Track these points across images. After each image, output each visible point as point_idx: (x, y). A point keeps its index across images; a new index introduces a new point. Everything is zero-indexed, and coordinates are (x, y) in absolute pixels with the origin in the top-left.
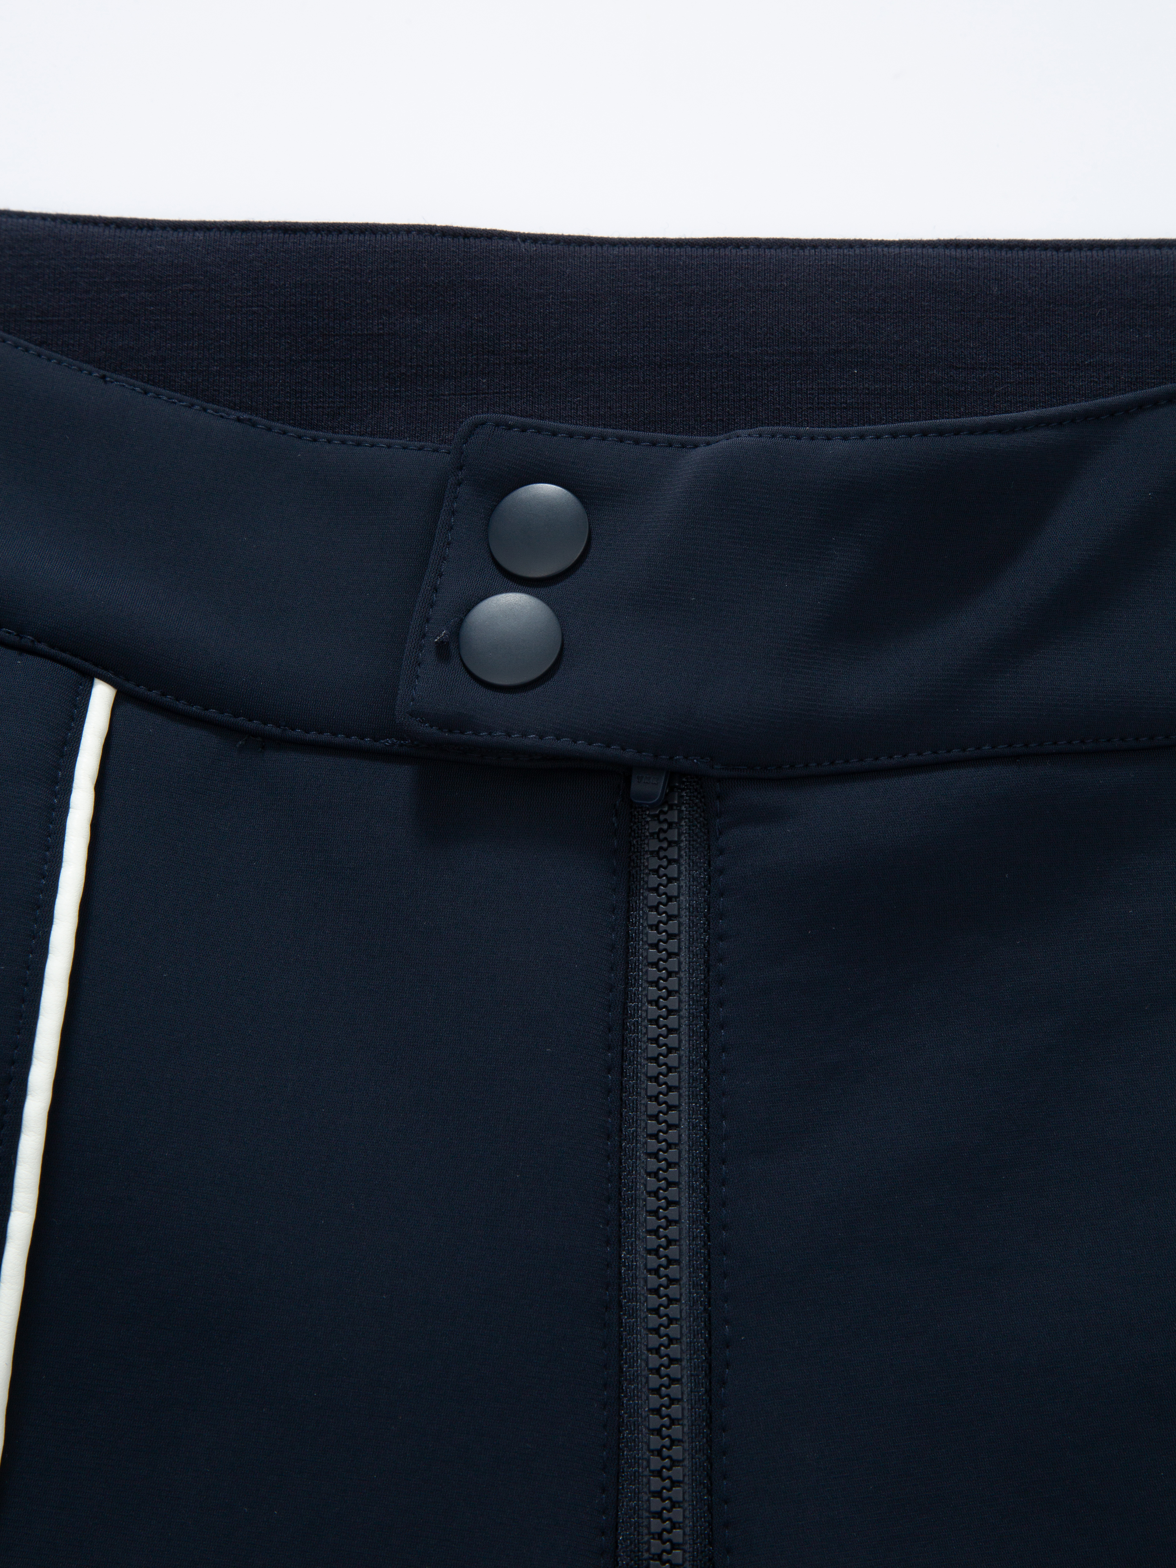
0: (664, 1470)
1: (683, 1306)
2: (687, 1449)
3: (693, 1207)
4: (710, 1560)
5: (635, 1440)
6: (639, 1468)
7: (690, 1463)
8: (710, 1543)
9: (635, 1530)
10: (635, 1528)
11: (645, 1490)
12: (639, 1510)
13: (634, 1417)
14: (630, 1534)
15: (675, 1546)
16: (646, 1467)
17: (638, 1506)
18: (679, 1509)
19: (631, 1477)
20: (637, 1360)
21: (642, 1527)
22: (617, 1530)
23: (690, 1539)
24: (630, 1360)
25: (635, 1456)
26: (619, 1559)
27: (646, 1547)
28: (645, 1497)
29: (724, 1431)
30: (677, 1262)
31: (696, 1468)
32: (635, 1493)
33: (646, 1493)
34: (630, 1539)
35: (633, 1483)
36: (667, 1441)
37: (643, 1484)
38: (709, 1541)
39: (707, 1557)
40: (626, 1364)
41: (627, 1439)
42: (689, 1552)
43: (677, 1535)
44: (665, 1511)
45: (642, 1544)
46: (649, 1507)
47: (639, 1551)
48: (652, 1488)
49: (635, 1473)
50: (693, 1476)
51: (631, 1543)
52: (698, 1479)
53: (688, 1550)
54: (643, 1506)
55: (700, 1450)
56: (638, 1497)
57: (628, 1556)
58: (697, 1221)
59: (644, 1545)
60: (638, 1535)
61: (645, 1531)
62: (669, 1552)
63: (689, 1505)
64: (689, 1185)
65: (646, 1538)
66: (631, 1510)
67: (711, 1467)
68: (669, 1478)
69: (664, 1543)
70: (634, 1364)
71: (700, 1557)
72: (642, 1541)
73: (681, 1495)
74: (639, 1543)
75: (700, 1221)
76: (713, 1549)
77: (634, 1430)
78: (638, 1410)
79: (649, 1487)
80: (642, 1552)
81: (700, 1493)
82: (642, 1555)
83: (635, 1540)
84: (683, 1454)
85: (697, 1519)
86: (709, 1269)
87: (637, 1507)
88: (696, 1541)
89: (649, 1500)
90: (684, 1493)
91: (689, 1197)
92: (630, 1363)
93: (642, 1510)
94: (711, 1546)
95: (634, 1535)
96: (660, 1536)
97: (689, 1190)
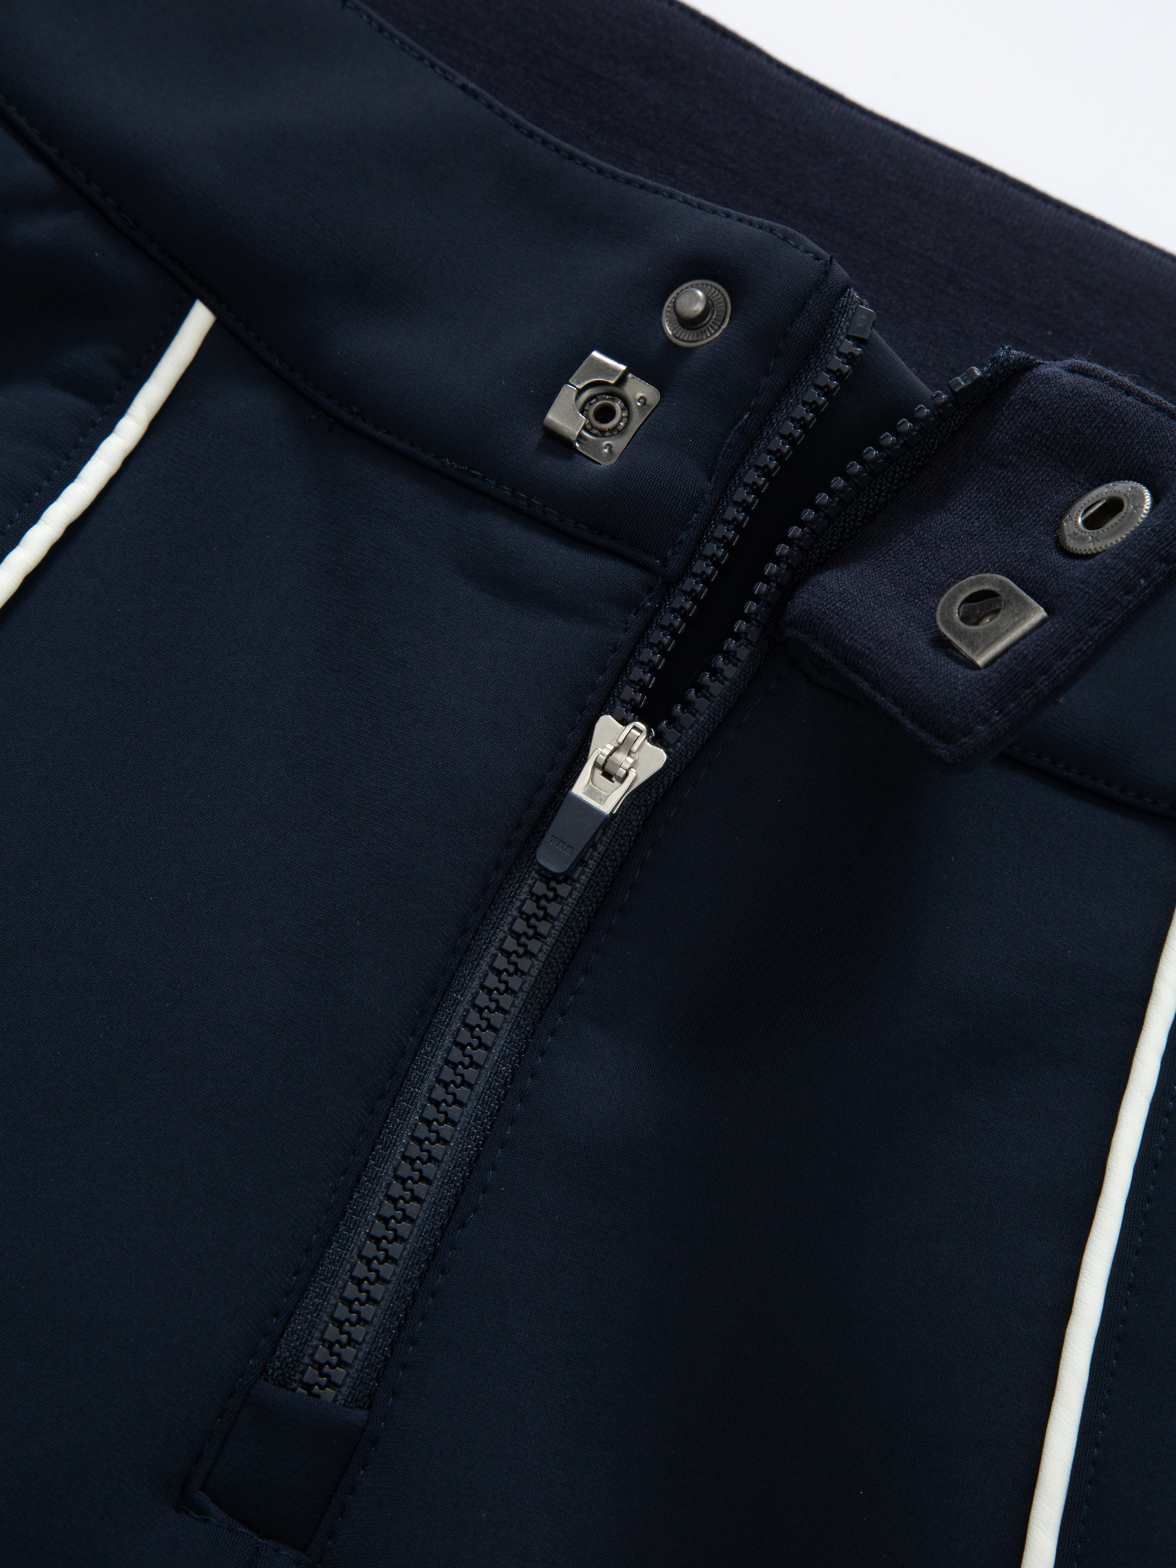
0: (366, 1282)
1: (456, 1133)
2: (398, 1273)
3: (510, 1042)
4: (370, 1396)
5: (348, 1239)
6: (340, 1268)
7: (394, 1289)
8: (377, 1379)
9: (307, 1328)
10: (308, 1326)
11: (336, 1293)
12: (321, 1310)
13: (358, 1216)
14: (301, 1330)
15: (341, 1363)
16: (348, 1271)
17: (322, 1306)
18: (352, 1349)
19: (328, 1273)
20: (387, 1162)
21: (317, 1329)
22: (290, 1318)
23: (359, 1365)
24: (379, 1158)
25: (341, 1254)
26: (278, 1348)
27: (310, 1351)
28: (333, 1301)
29: (442, 1273)
30: (470, 1086)
31: (398, 1297)
32: (325, 1291)
33: (335, 1297)
34: (298, 1335)
35: (328, 1281)
36: (381, 1254)
37: (336, 1287)
38: (377, 1376)
39: (368, 1392)
40: (373, 1161)
41: (340, 1235)
42: (352, 1378)
43: (349, 1353)
44: (347, 1324)
45: (309, 1346)
46: (333, 1312)
47: (301, 1352)
48: (345, 1294)
49: (334, 1271)
50: (391, 1303)
51: (298, 1339)
52: (394, 1309)
53: (352, 1375)
54: (326, 1308)
55: (410, 1281)
56: (326, 1297)
57: (288, 1351)
58: (508, 1058)
59: (310, 1348)
60: (308, 1335)
61: (317, 1335)
62: (332, 1367)
63: (374, 1330)
64: (516, 1020)
65: (315, 1343)
66: (312, 1306)
67: (413, 1304)
68: (368, 1292)
69: (332, 1354)
70: (381, 1164)
71: (360, 1388)
72: (309, 1344)
73: (372, 1315)
74: (305, 1344)
75: (511, 1060)
76: (378, 1386)
77: (353, 1229)
78: (365, 1211)
79: (342, 1292)
80: (304, 1355)
81: (390, 1324)
82: (303, 1358)
83: (303, 1339)
84: (391, 1277)
85: (376, 1348)
86: (498, 1110)
87: (320, 1307)
88: (364, 1370)
89: (336, 1305)
90: (375, 1315)
91: (510, 1032)
92: (378, 1161)
93: (324, 1312)
94: (377, 1383)
95: (304, 1333)
96: (331, 1345)
97: (514, 1024)
